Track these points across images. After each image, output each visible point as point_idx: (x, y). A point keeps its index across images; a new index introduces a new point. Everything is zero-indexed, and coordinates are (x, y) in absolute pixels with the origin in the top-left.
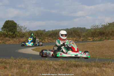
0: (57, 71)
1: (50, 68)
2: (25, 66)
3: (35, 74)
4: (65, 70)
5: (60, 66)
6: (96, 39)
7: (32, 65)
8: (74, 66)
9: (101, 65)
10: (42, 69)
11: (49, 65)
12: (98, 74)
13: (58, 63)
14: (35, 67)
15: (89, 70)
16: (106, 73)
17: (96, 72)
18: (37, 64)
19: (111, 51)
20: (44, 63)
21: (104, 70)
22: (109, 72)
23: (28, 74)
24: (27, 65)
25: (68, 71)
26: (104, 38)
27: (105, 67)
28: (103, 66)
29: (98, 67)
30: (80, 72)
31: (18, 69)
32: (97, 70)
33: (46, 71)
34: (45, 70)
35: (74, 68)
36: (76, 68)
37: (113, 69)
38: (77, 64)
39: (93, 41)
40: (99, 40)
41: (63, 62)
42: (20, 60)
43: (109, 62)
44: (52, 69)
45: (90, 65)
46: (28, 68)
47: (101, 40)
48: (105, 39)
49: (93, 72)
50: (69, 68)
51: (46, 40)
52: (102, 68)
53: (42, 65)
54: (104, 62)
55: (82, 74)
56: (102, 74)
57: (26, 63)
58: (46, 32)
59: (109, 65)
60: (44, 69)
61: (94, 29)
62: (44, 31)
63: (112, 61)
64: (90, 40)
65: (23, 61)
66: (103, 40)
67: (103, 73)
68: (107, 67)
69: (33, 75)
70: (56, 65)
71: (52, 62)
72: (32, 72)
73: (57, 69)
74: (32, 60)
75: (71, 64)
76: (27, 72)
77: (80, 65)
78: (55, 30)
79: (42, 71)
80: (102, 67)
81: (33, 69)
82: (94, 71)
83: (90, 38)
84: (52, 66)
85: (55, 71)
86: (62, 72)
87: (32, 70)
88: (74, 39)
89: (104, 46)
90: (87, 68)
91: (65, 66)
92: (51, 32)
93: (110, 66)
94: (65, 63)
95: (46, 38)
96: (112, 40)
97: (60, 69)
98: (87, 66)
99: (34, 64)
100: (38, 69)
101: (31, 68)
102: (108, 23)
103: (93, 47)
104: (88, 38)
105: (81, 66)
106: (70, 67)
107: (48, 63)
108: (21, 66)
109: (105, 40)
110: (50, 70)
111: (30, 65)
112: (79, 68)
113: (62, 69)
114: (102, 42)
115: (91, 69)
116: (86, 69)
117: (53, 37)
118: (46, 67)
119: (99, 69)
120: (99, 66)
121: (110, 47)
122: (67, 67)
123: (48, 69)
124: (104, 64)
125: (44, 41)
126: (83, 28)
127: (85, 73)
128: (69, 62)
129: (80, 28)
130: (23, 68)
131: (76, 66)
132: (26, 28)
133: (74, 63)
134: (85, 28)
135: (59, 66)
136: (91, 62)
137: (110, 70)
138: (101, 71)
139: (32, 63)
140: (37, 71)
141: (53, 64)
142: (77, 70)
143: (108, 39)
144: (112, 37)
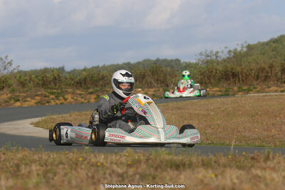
5: (129, 166)
6: (211, 90)
7: (47, 166)
8: (171, 168)
11: (99, 166)
13: (123, 159)
15: (216, 176)
16: (266, 185)
17: (236, 181)
20: (81, 159)
21: (257, 176)
26: (236, 88)
27: (259, 168)
29: (239, 168)
32: (238, 178)
34: (89, 180)
35: (171, 173)
36: (176, 172)
37: (284, 174)
40: (220, 93)
41: (136, 157)
43: (269, 153)
44: (108, 176)
45: (215, 162)
47: (227, 95)
48: (239, 91)
51: (69, 97)
52: (253, 170)
53: (75, 165)
54: (252, 155)
55: (199, 188)
56: (255, 188)
57: (31, 162)
59: (269, 163)
62: (62, 69)
63: (274, 152)
66: (234, 95)
68: (264, 169)
70: (116, 164)
71: (103, 157)
73: (125, 175)
75: (161, 162)
77: (188, 163)
80: (251, 167)
82: (231, 180)
84: (107, 168)
88: (150, 93)
89: (239, 110)
91: (144, 166)
93: (271, 166)
94: (143, 158)
95: (69, 90)
96: (258, 92)
97: (131, 176)
98: (206, 165)
101: (49, 175)
103: (209, 115)
105: (190, 165)
106: (159, 170)
109: (240, 93)
115: (222, 174)
116: (208, 175)
119: (243, 172)
121: (257, 114)
124: (253, 158)
125: (63, 101)
126: (171, 61)
127: (206, 184)
128: (151, 157)
131: (177, 166)
133: (167, 157)
134: (178, 61)
135: (126, 167)
136: (215, 156)
137: (275, 175)
138: (250, 179)
141: (106, 162)
142: (182, 177)
143: (248, 91)
144: (258, 84)
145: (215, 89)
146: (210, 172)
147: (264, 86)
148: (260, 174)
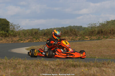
0: (54, 71)
1: (46, 68)
2: (20, 66)
3: (31, 74)
4: (63, 70)
5: (57, 66)
6: (93, 37)
7: (27, 65)
8: (72, 66)
9: (101, 65)
10: (38, 69)
11: (46, 66)
12: (98, 74)
13: (55, 63)
14: (31, 67)
15: (88, 70)
16: (106, 73)
17: (95, 72)
18: (32, 64)
19: (110, 51)
20: (40, 63)
21: (103, 70)
22: (109, 72)
23: (24, 74)
24: (22, 66)
25: (66, 71)
26: (102, 37)
27: (104, 67)
28: (102, 66)
29: (97, 67)
30: (79, 73)
31: (13, 70)
32: (96, 71)
33: (43, 71)
34: (41, 71)
35: (72, 68)
36: (74, 68)
37: (113, 69)
38: (75, 64)
39: (91, 40)
40: (96, 39)
41: (60, 62)
42: (14, 61)
43: (109, 61)
44: (48, 69)
45: (89, 65)
46: (23, 68)
47: (99, 39)
49: (92, 72)
50: (67, 69)
51: (41, 39)
52: (102, 68)
53: (37, 65)
54: (103, 62)
55: (81, 74)
56: (102, 75)
57: (21, 64)
58: (41, 30)
59: (109, 65)
60: (40, 69)
61: (92, 27)
62: (39, 29)
63: (111, 61)
64: (87, 39)
65: (17, 61)
66: (101, 39)
67: (103, 73)
68: (107, 67)
69: (28, 75)
70: (52, 65)
71: (48, 62)
72: (28, 73)
73: (54, 69)
74: (27, 60)
75: (69, 64)
76: (22, 72)
77: (78, 65)
78: (50, 29)
79: (39, 71)
81: (29, 70)
82: (94, 71)
83: (87, 37)
84: (49, 66)
85: (52, 72)
86: (59, 72)
87: (27, 71)
88: (70, 38)
89: (102, 45)
90: (86, 68)
91: (62, 66)
92: (46, 31)
93: (110, 66)
94: (63, 63)
95: (41, 37)
96: (110, 38)
97: (57, 69)
98: (85, 66)
99: (29, 65)
100: (34, 69)
101: (27, 69)
102: (107, 22)
103: (91, 46)
104: (85, 37)
105: (80, 66)
106: (68, 67)
107: (44, 63)
108: (15, 66)
109: (104, 39)
110: (47, 70)
111: (25, 65)
112: (77, 69)
113: (59, 70)
114: (100, 41)
115: (90, 69)
116: (85, 70)
117: (48, 36)
118: (43, 67)
119: (98, 69)
121: (109, 47)
122: (65, 67)
123: (45, 69)
124: (103, 63)
125: (39, 41)
126: (79, 26)
127: (84, 73)
128: (66, 62)
129: (77, 26)
130: (17, 68)
131: (74, 66)
132: (19, 27)
133: (72, 63)
134: (81, 27)
135: (55, 66)
136: (89, 62)
137: (110, 70)
138: (101, 71)
139: (27, 63)
140: (33, 72)
141: (49, 64)
142: (76, 70)
143: (107, 38)
144: (110, 36)
147: (113, 36)
148: (105, 70)
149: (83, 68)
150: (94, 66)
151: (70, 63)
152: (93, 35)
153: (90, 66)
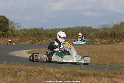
1: (50, 76)
2: (20, 74)
5: (63, 74)
6: (104, 41)
7: (28, 72)
8: (80, 76)
9: (112, 75)
10: (42, 77)
11: (50, 73)
13: (61, 71)
14: (33, 75)
15: (98, 80)
18: (35, 71)
19: (122, 57)
20: (43, 70)
24: (23, 73)
26: (114, 40)
27: (116, 77)
29: (108, 77)
31: (13, 77)
35: (80, 78)
38: (82, 72)
39: (101, 43)
40: (108, 42)
41: (66, 70)
42: (14, 66)
43: (122, 71)
44: (53, 78)
46: (24, 76)
47: (111, 43)
50: (73, 78)
51: (44, 41)
52: (114, 79)
53: (40, 72)
57: (22, 70)
59: (121, 75)
60: (44, 78)
62: (42, 29)
64: (97, 42)
65: (18, 67)
66: (113, 43)
68: (119, 78)
70: (57, 73)
71: (52, 69)
72: (29, 82)
73: (60, 78)
74: (29, 66)
75: (76, 73)
76: (23, 81)
77: (87, 74)
80: (113, 77)
81: (31, 78)
82: (104, 82)
83: (97, 40)
84: (53, 74)
87: (29, 79)
89: (114, 50)
91: (69, 74)
93: (122, 77)
94: (69, 71)
95: (44, 38)
97: (62, 79)
98: (94, 75)
100: (37, 77)
101: (28, 77)
103: (101, 52)
104: (95, 40)
105: (88, 75)
106: (75, 76)
107: (48, 71)
108: (15, 73)
109: (116, 43)
111: (26, 72)
112: (85, 78)
113: (65, 79)
114: (112, 45)
115: (100, 80)
116: (94, 80)
117: (52, 38)
118: (46, 76)
119: (109, 79)
120: (109, 75)
121: (122, 52)
122: (71, 76)
123: (49, 78)
124: (115, 73)
126: (88, 27)
128: (73, 70)
129: (85, 27)
130: (18, 76)
131: (82, 75)
133: (79, 71)
135: (61, 75)
136: (99, 71)
137: (122, 81)
138: (112, 82)
139: (29, 70)
140: (35, 80)
141: (54, 72)
142: (84, 80)
145: (106, 40)
146: (96, 78)
148: (116, 81)
149: (93, 78)
150: (104, 76)
151: (78, 71)
152: (104, 38)
153: (100, 75)
